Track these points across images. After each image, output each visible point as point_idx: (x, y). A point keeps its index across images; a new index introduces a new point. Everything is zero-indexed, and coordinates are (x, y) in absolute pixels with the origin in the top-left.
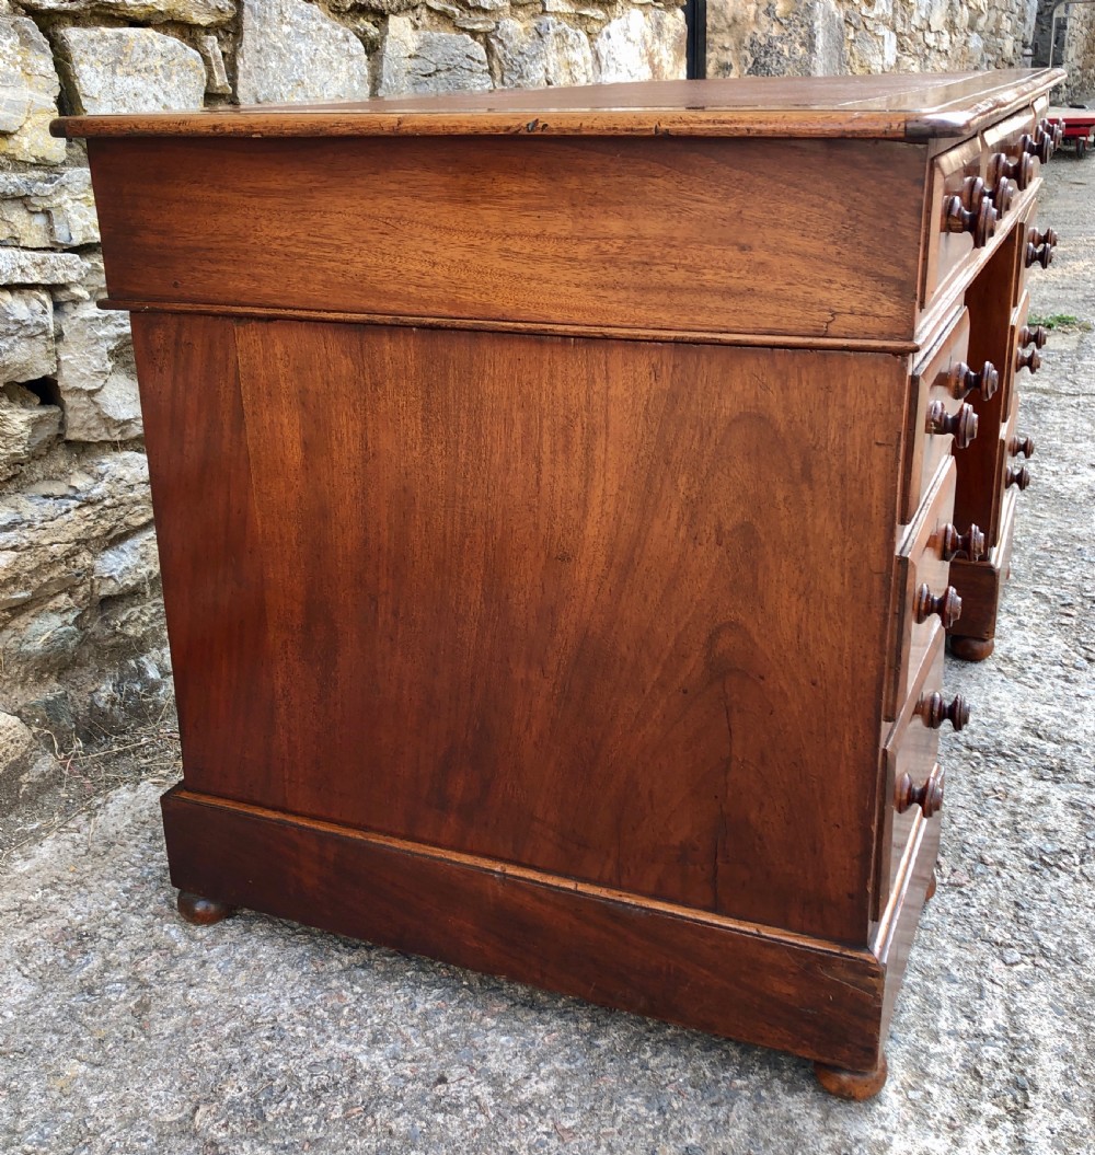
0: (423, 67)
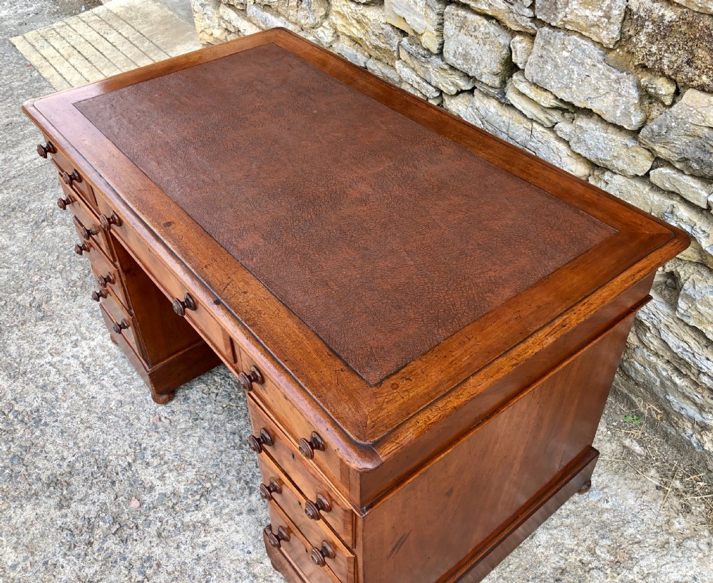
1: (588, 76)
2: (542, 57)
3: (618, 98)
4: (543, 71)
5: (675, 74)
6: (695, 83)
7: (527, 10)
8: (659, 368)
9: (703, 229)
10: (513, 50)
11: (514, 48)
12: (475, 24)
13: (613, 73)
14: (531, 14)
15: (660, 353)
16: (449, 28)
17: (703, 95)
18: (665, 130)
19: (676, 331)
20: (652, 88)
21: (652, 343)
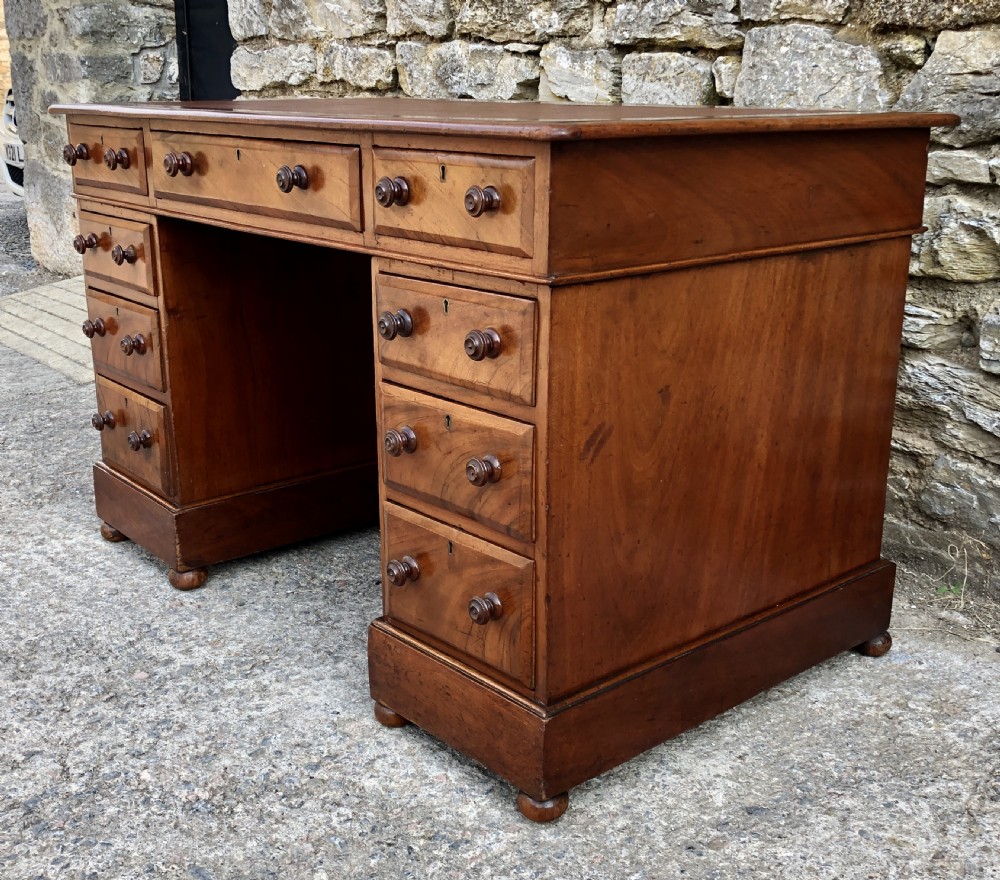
0: (987, 84)
1: (816, 66)
2: (754, 66)
3: (857, 78)
4: (757, 86)
5: (921, 19)
6: (946, 20)
7: (731, 15)
8: (973, 476)
9: (992, 215)
10: (716, 76)
11: (718, 71)
12: (662, 62)
13: (846, 47)
14: (736, 19)
15: (971, 448)
16: (629, 82)
17: (958, 34)
18: (921, 95)
19: (986, 398)
20: (896, 48)
21: (956, 437)
